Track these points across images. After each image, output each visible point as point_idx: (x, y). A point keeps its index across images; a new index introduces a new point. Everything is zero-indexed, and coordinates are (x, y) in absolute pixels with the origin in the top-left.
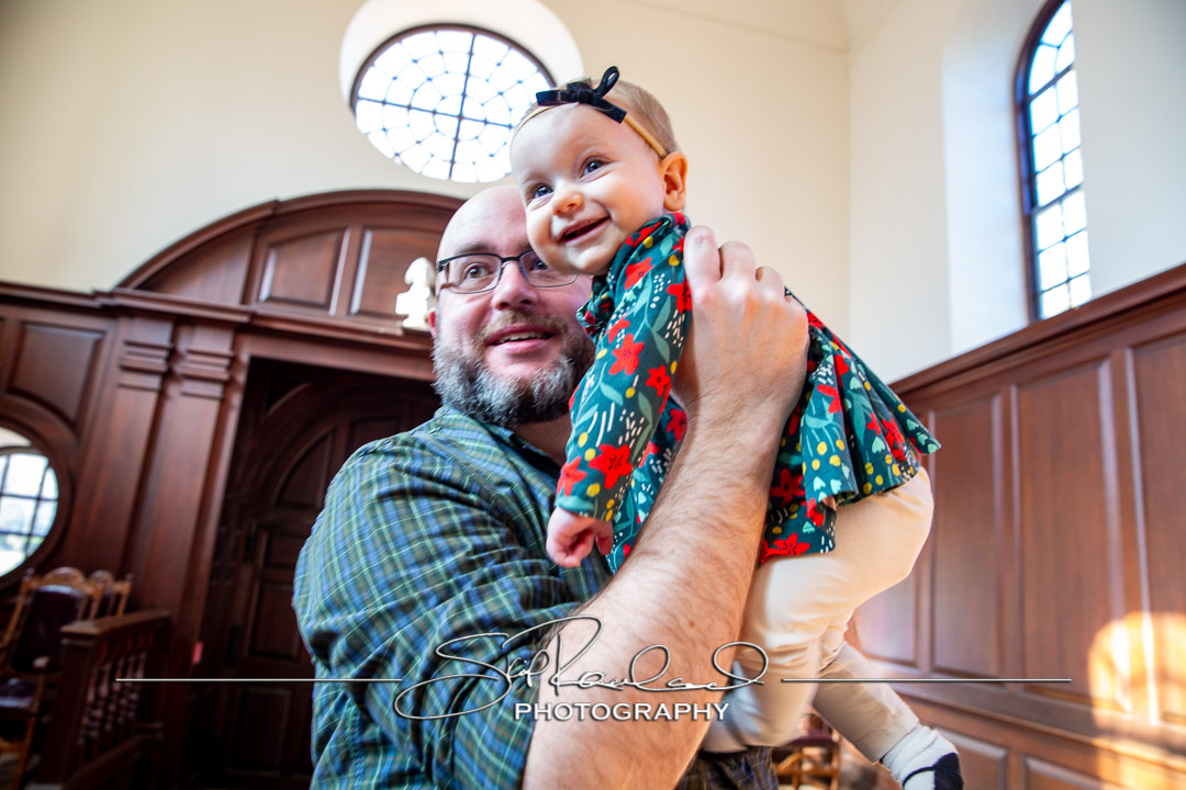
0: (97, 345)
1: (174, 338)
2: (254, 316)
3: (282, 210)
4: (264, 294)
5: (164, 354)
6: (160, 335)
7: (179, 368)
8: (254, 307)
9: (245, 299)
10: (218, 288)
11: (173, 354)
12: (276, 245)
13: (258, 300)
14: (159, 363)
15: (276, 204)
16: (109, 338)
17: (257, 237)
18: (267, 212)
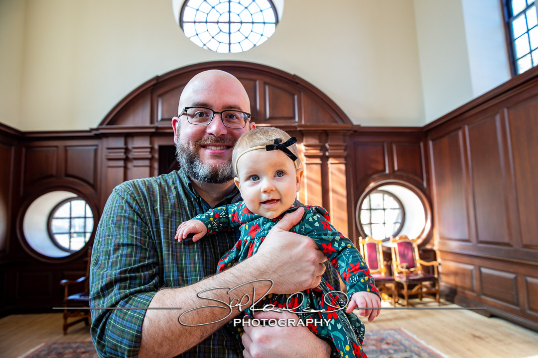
0: (96, 151)
1: (126, 143)
2: (157, 128)
3: (161, 80)
4: (160, 118)
5: (123, 150)
6: (120, 143)
7: (131, 156)
8: (156, 124)
9: (152, 122)
10: (139, 119)
11: (127, 150)
12: (160, 96)
13: (157, 121)
14: (122, 155)
15: (157, 78)
16: (100, 147)
17: (152, 93)
18: (155, 82)
